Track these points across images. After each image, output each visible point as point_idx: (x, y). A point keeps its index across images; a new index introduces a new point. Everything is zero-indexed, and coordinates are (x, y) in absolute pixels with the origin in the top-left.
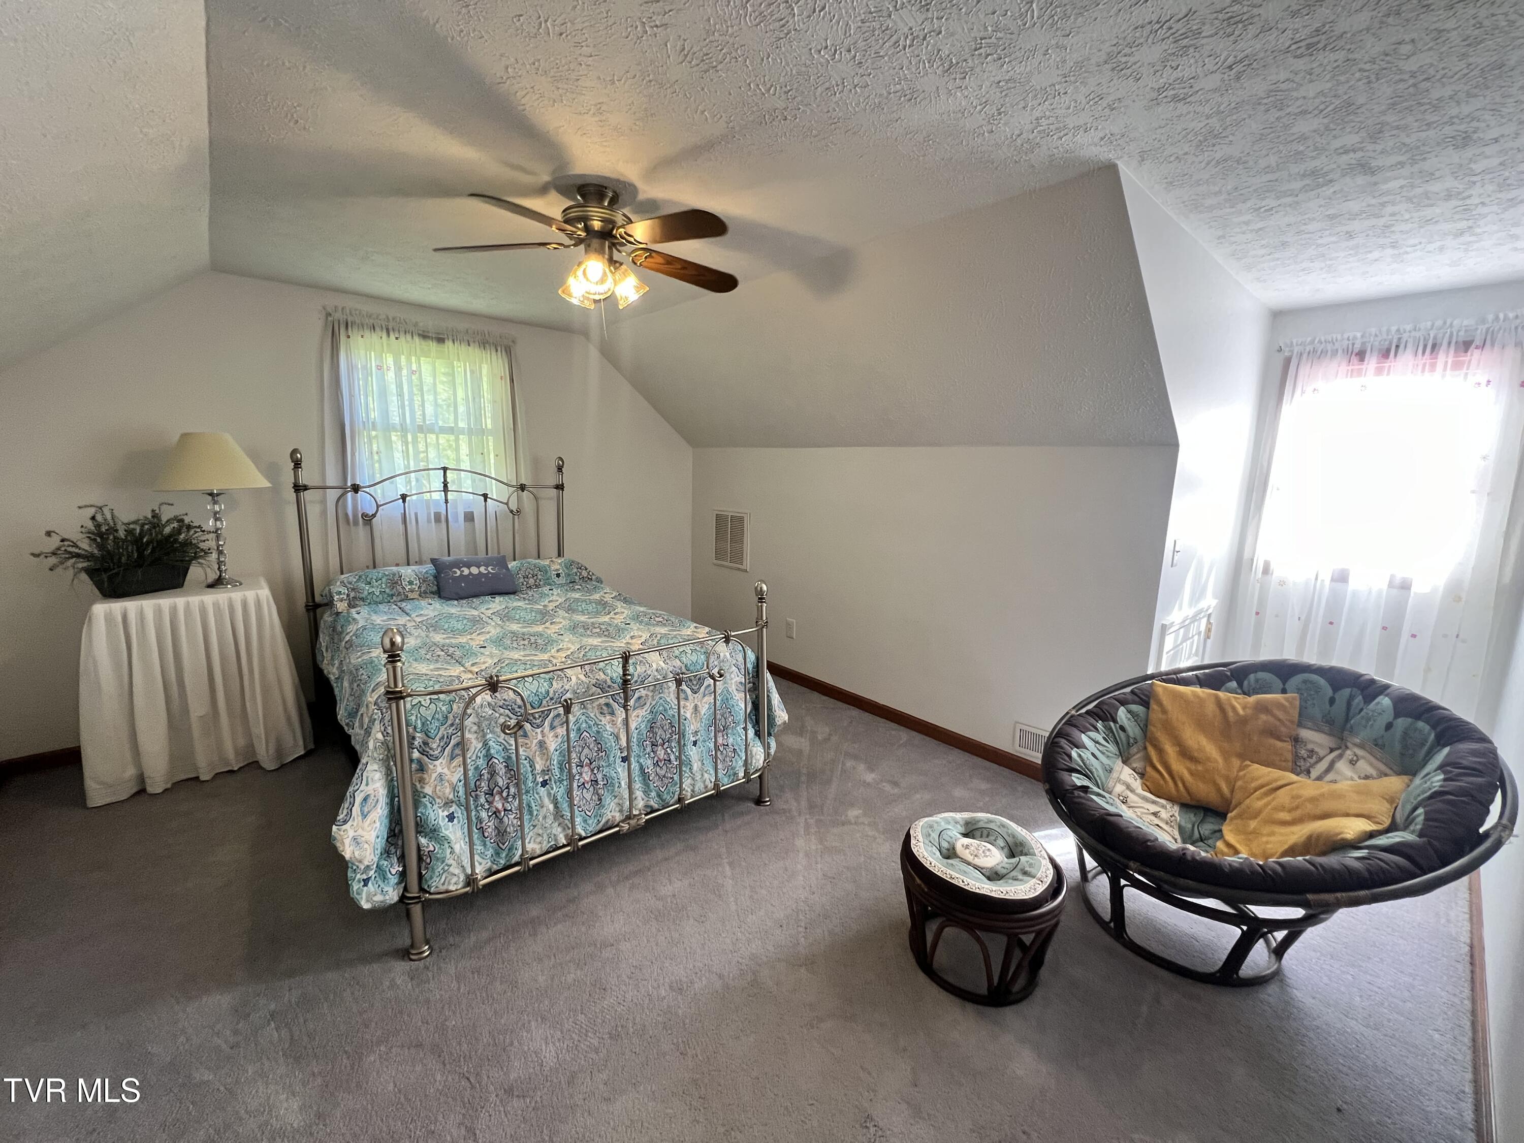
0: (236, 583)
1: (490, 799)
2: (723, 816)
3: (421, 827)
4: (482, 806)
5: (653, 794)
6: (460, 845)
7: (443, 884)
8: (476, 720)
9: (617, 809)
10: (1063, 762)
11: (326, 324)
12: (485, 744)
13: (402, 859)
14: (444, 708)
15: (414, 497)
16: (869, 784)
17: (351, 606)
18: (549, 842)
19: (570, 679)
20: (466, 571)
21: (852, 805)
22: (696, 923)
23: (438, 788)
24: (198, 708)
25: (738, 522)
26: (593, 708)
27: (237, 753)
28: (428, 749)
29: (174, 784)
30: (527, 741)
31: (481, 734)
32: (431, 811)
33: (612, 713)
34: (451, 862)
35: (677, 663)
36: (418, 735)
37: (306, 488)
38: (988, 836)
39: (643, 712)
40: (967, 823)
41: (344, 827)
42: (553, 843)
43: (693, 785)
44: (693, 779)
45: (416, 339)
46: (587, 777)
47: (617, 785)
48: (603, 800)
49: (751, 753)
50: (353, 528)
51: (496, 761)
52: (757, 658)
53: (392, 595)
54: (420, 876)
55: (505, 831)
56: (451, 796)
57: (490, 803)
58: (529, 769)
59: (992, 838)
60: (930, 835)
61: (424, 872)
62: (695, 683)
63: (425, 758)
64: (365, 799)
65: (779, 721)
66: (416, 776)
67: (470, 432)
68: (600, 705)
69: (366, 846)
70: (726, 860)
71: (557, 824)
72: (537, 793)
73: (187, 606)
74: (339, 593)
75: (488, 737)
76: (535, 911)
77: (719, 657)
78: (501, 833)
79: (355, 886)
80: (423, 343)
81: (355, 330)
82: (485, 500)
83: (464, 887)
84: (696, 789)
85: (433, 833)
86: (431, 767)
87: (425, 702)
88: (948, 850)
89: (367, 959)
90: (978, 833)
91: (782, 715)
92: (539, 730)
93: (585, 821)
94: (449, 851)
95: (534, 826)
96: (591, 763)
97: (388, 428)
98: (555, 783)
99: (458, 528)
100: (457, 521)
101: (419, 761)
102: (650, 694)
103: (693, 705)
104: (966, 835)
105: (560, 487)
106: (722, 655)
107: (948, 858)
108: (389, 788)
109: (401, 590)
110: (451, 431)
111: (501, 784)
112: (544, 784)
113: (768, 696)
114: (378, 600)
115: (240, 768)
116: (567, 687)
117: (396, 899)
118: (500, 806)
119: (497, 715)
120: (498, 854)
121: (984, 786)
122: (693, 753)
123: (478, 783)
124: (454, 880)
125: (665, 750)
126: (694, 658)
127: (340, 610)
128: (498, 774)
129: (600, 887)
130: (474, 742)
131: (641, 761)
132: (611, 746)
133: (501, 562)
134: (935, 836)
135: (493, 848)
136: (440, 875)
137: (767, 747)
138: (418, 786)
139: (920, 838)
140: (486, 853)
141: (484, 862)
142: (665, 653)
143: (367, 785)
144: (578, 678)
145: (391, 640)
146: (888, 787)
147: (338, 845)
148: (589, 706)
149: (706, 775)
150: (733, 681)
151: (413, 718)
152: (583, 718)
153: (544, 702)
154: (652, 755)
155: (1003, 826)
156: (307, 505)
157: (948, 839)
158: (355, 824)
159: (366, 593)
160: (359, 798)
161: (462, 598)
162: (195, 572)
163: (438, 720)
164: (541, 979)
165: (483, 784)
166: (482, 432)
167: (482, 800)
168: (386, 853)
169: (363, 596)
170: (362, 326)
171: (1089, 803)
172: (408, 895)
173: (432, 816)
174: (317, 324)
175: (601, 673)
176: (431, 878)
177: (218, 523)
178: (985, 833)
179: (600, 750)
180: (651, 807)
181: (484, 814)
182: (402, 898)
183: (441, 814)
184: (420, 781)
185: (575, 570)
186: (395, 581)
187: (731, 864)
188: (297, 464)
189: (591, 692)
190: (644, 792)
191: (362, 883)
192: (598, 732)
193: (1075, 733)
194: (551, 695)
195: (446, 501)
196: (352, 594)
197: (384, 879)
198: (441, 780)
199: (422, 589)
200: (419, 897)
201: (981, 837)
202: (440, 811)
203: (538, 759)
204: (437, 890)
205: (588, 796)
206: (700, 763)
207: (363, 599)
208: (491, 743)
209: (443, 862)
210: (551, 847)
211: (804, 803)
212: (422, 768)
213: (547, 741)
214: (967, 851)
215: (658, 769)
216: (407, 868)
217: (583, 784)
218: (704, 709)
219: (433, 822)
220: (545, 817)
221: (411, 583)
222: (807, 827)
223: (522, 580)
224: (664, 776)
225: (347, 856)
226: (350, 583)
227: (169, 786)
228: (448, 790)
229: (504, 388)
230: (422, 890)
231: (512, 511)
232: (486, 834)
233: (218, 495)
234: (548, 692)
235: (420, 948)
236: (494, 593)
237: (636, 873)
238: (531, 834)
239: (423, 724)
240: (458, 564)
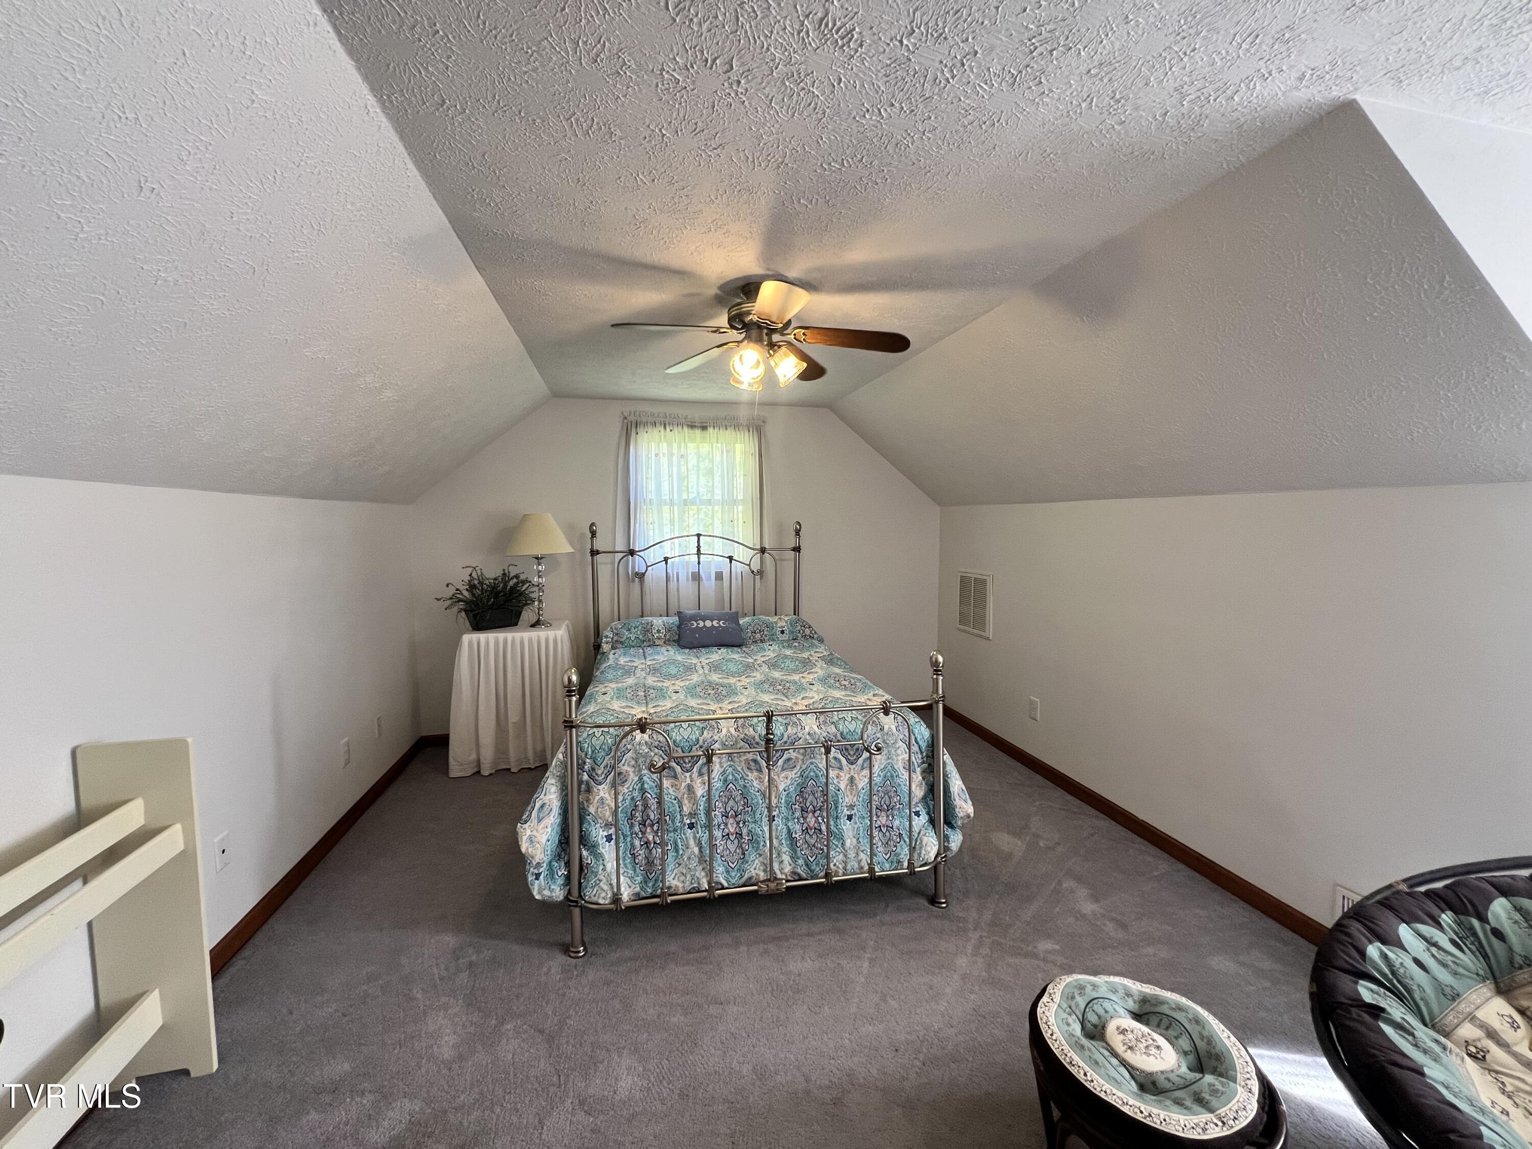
0: (548, 625)
1: (643, 829)
2: (887, 906)
3: (584, 840)
4: (637, 834)
5: (801, 862)
6: (611, 865)
7: (595, 896)
8: (634, 756)
9: (762, 868)
10: (1345, 957)
11: (622, 427)
12: (641, 779)
13: (568, 864)
14: (609, 741)
15: (677, 559)
17: (613, 648)
18: (692, 883)
19: (720, 731)
20: (701, 624)
21: (1049, 937)
23: (600, 810)
24: (513, 717)
25: (981, 583)
26: (740, 762)
27: (535, 753)
28: (594, 774)
29: (497, 771)
30: (676, 783)
31: (637, 769)
32: (594, 828)
33: (760, 770)
34: (601, 877)
35: (832, 729)
36: (588, 760)
37: (598, 553)
38: (1167, 1028)
39: (793, 774)
40: (1144, 1000)
41: (524, 826)
42: (695, 885)
43: (845, 863)
44: (845, 856)
45: (686, 429)
46: (732, 829)
47: (762, 843)
48: (747, 856)
49: (921, 843)
50: (631, 584)
51: (649, 796)
52: (932, 737)
53: (644, 641)
54: (580, 884)
55: (653, 862)
56: (610, 819)
57: (643, 833)
58: (678, 809)
59: (1171, 1033)
60: (1073, 998)
61: (582, 881)
62: (852, 753)
63: (591, 781)
64: (542, 806)
65: (960, 813)
66: (585, 796)
67: (723, 503)
68: (747, 759)
69: (538, 845)
70: (868, 955)
71: (701, 868)
72: (684, 834)
73: (513, 638)
74: (607, 637)
75: (643, 772)
76: (674, 947)
77: (882, 729)
78: (650, 863)
79: (531, 878)
80: (690, 431)
81: (642, 429)
82: (731, 562)
83: (610, 904)
84: (849, 867)
85: (593, 848)
86: (595, 790)
87: (598, 732)
88: (1095, 1026)
89: (542, 944)
90: (1154, 1020)
91: (964, 807)
92: (688, 775)
93: (728, 872)
94: (601, 867)
95: (680, 865)
96: (736, 816)
97: (661, 503)
98: (701, 828)
99: (709, 585)
100: (709, 579)
101: (588, 783)
102: (801, 757)
103: (848, 776)
104: (1138, 1017)
105: (797, 549)
106: (886, 728)
107: (1091, 1036)
108: (562, 802)
109: (651, 637)
110: (709, 502)
111: (652, 817)
112: (691, 826)
113: (945, 781)
114: (633, 644)
115: (536, 767)
116: (716, 738)
117: (561, 898)
118: (651, 838)
119: (652, 754)
120: (646, 882)
122: (847, 827)
123: (633, 812)
124: (603, 895)
125: (816, 818)
126: (852, 727)
127: (605, 651)
128: (650, 808)
129: (737, 944)
130: (632, 775)
131: (790, 824)
132: (758, 803)
133: (733, 618)
134: (1081, 1002)
135: (642, 875)
136: (593, 887)
137: (944, 840)
138: (586, 804)
139: (1057, 999)
140: (636, 878)
141: (633, 886)
142: (822, 718)
143: (545, 795)
144: (728, 731)
145: (569, 677)
147: (519, 839)
148: (736, 759)
149: (862, 855)
150: (900, 758)
151: (586, 745)
152: (730, 769)
153: (694, 749)
154: (802, 820)
155: (1197, 1021)
156: (599, 566)
157: (1101, 1011)
158: (532, 825)
159: (625, 638)
160: (538, 805)
161: (695, 648)
162: (528, 615)
163: (604, 750)
165: (637, 814)
166: (735, 502)
167: (637, 829)
168: (558, 857)
169: (623, 640)
170: (646, 424)
172: (571, 898)
173: (594, 833)
174: (615, 428)
175: (751, 729)
176: (586, 888)
177: (540, 579)
178: (1165, 1022)
179: (746, 804)
180: (799, 875)
181: (637, 843)
182: (566, 898)
183: (601, 833)
184: (587, 801)
186: (647, 629)
187: (871, 960)
188: (593, 534)
189: (738, 746)
190: (792, 858)
191: (534, 877)
192: (745, 786)
193: (1386, 918)
194: (701, 743)
195: (699, 563)
196: (615, 638)
197: (553, 878)
198: (603, 803)
199: (668, 637)
200: (576, 902)
201: (1158, 1026)
202: (601, 830)
203: (686, 801)
204: (590, 900)
205: (732, 847)
206: (854, 840)
207: (622, 643)
208: (645, 778)
209: (596, 876)
210: (694, 888)
212: (589, 790)
213: (695, 787)
214: (1121, 1037)
215: (808, 837)
216: (571, 871)
217: (728, 834)
218: (862, 782)
219: (594, 839)
220: (689, 858)
221: (659, 631)
222: (977, 948)
223: (750, 634)
224: (814, 846)
225: (523, 850)
226: (616, 629)
228: (608, 813)
229: (753, 463)
230: (580, 896)
231: (753, 572)
232: (637, 861)
233: (542, 558)
234: (698, 740)
235: (576, 948)
236: (721, 645)
237: (774, 939)
238: (676, 871)
239: (593, 752)
240: (695, 618)
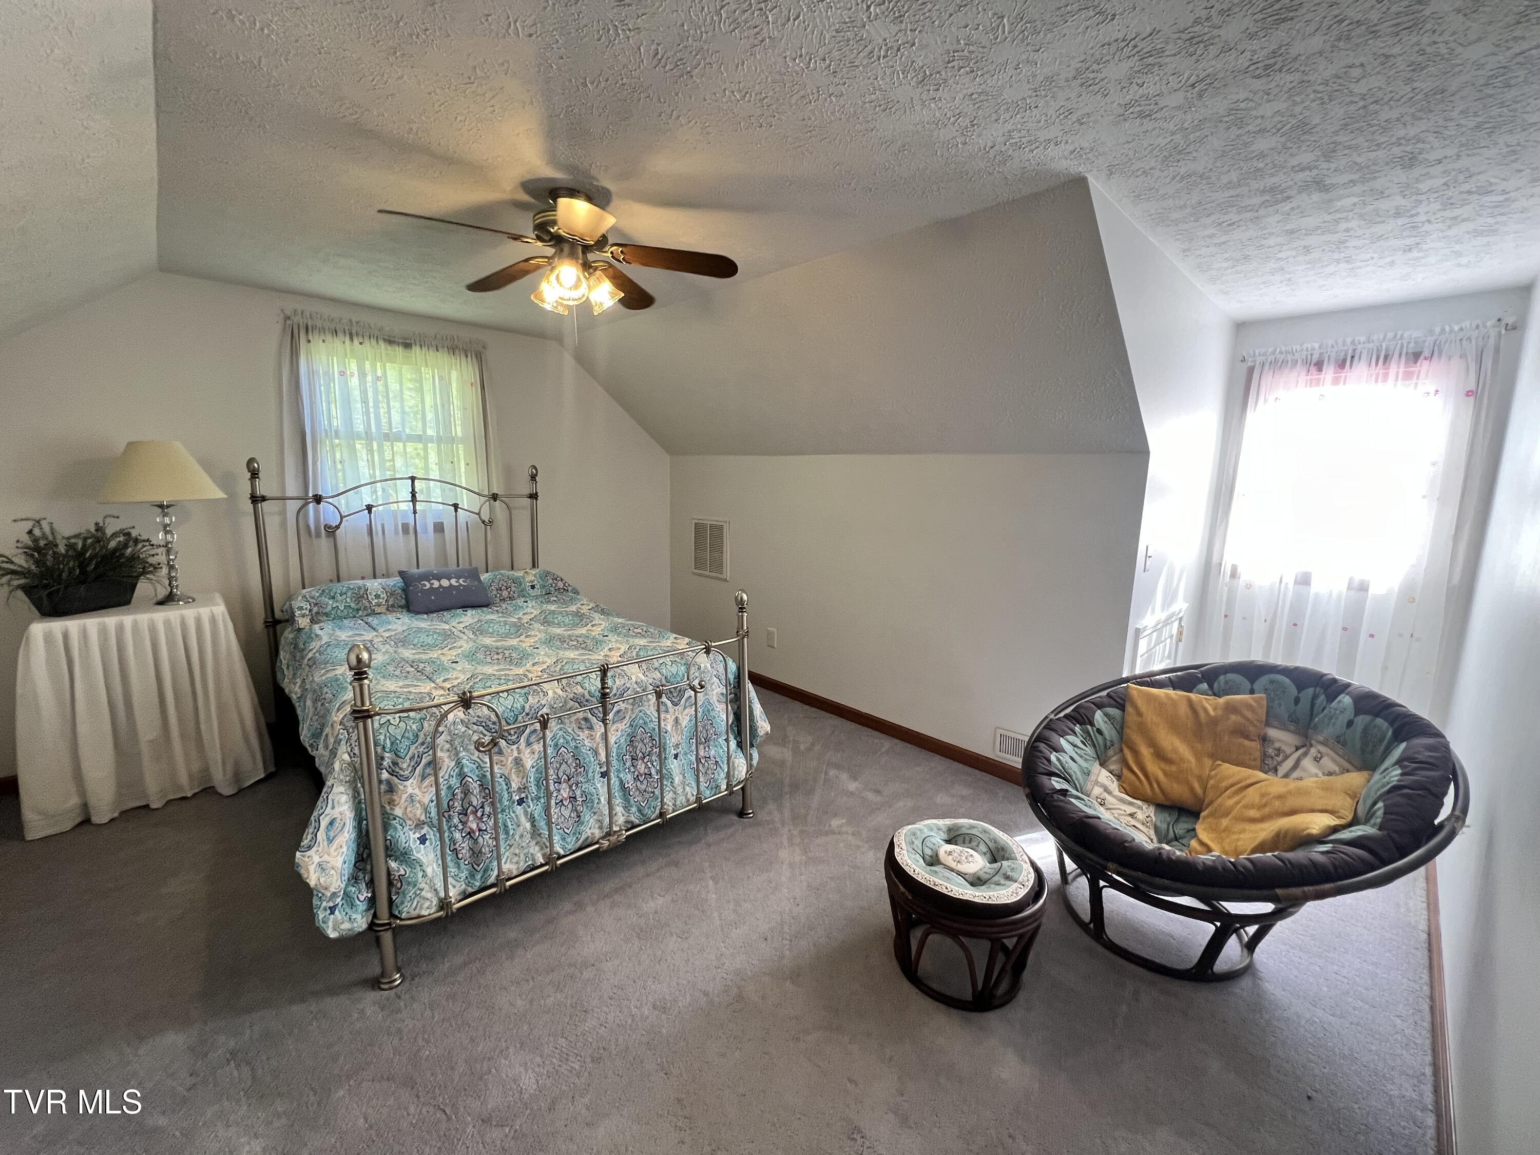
0: (189, 600)
1: (464, 819)
2: (706, 830)
3: (391, 851)
4: (456, 827)
5: (634, 809)
6: (433, 868)
7: (415, 909)
8: (449, 738)
9: (597, 826)
10: (1042, 766)
11: (284, 328)
12: (458, 763)
13: (371, 884)
14: (414, 727)
15: (381, 508)
16: (852, 793)
17: (313, 621)
18: (526, 862)
19: (545, 694)
20: (436, 584)
21: (835, 815)
22: (679, 940)
23: (409, 809)
24: (148, 732)
25: (717, 531)
26: (571, 722)
27: (191, 777)
28: (397, 770)
29: (124, 813)
30: (502, 759)
31: (453, 752)
32: (401, 833)
33: (591, 728)
34: (423, 885)
35: (657, 675)
36: (387, 755)
37: (264, 499)
38: (970, 842)
39: (623, 726)
40: (950, 830)
41: (308, 853)
42: (530, 863)
43: (675, 799)
44: (675, 793)
45: (382, 343)
46: (565, 794)
47: (596, 801)
48: (582, 817)
49: (733, 764)
50: (315, 541)
51: (471, 780)
52: (739, 668)
53: (358, 610)
54: (391, 902)
55: (480, 852)
56: (423, 818)
57: (464, 823)
58: (505, 787)
59: (974, 844)
60: (913, 843)
61: (394, 898)
62: (675, 694)
63: (395, 778)
64: (331, 823)
65: (761, 732)
66: (385, 798)
67: (440, 440)
68: (578, 719)
69: (332, 872)
70: (709, 875)
71: (534, 842)
72: (514, 812)
73: (135, 625)
74: (301, 608)
75: (461, 755)
76: (513, 933)
77: (699, 668)
78: (476, 854)
79: (321, 915)
80: (389, 348)
81: (316, 336)
82: (456, 511)
83: (437, 912)
84: (678, 803)
85: (404, 856)
86: (401, 787)
87: (395, 719)
88: (931, 857)
89: (332, 991)
90: (960, 839)
91: (764, 726)
92: (514, 747)
93: (564, 839)
94: (420, 874)
95: (511, 846)
96: (569, 780)
97: (353, 436)
98: (532, 800)
99: (428, 539)
100: (425, 531)
101: (388, 782)
102: (630, 707)
103: (674, 717)
104: (948, 842)
105: (534, 496)
106: (702, 666)
107: (931, 865)
108: (356, 811)
109: (367, 604)
110: (419, 439)
111: (475, 803)
112: (521, 802)
113: (750, 706)
114: (343, 614)
115: (195, 794)
116: (543, 702)
117: (365, 926)
118: (474, 826)
119: (471, 732)
120: (472, 876)
121: (965, 792)
122: (674, 766)
123: (451, 803)
124: (427, 904)
125: (646, 764)
126: (674, 670)
127: (302, 626)
128: (472, 793)
129: (580, 906)
130: (447, 760)
131: (621, 776)
132: (590, 762)
133: (474, 574)
134: (918, 843)
135: (467, 870)
136: (412, 900)
137: (749, 758)
138: (388, 808)
139: (904, 846)
140: (461, 875)
141: (458, 884)
142: (644, 665)
143: (333, 808)
144: (555, 692)
145: (358, 656)
146: (870, 796)
147: (302, 871)
148: (567, 721)
149: (688, 789)
150: (715, 692)
151: (382, 737)
152: (561, 733)
153: (520, 718)
154: (632, 770)
155: (985, 831)
156: (266, 517)
157: (931, 846)
158: (320, 850)
159: (329, 608)
160: (324, 823)
161: (432, 612)
162: (143, 588)
163: (408, 738)
164: (519, 1002)
165: (456, 804)
166: (452, 440)
167: (456, 820)
168: (354, 879)
169: (327, 611)
170: (322, 330)
171: (1069, 806)
172: (378, 922)
173: (403, 839)
174: (274, 330)
175: (579, 687)
176: (402, 903)
177: (169, 536)
178: (967, 838)
179: (579, 766)
180: (632, 822)
181: (457, 835)
182: (372, 926)
183: (412, 836)
184: (389, 803)
185: (551, 581)
186: (360, 596)
187: (712, 878)
188: (254, 474)
189: (568, 707)
190: (625, 808)
191: (329, 911)
192: (576, 747)
193: (1054, 737)
194: (527, 710)
195: (415, 512)
196: (315, 609)
197: (352, 905)
198: (412, 801)
199: (391, 603)
200: (389, 924)
201: (964, 843)
202: (411, 833)
203: (514, 776)
204: (408, 916)
205: (566, 813)
206: (681, 776)
207: (327, 615)
208: (464, 761)
209: (415, 886)
210: (528, 866)
211: (787, 813)
212: (391, 789)
213: (524, 759)
214: (950, 857)
215: (639, 783)
216: (377, 894)
217: (562, 801)
218: (685, 721)
219: (404, 845)
220: (521, 836)
221: (377, 596)
222: (790, 839)
223: (495, 592)
224: (645, 791)
225: (312, 883)
226: (313, 598)
227: (116, 815)
228: (419, 812)
229: (474, 395)
230: (392, 916)
231: (483, 522)
232: (460, 856)
233: (168, 507)
234: (523, 708)
235: (390, 977)
236: (465, 607)
237: (616, 890)
238: (507, 853)
239: (392, 744)
240: (428, 576)
